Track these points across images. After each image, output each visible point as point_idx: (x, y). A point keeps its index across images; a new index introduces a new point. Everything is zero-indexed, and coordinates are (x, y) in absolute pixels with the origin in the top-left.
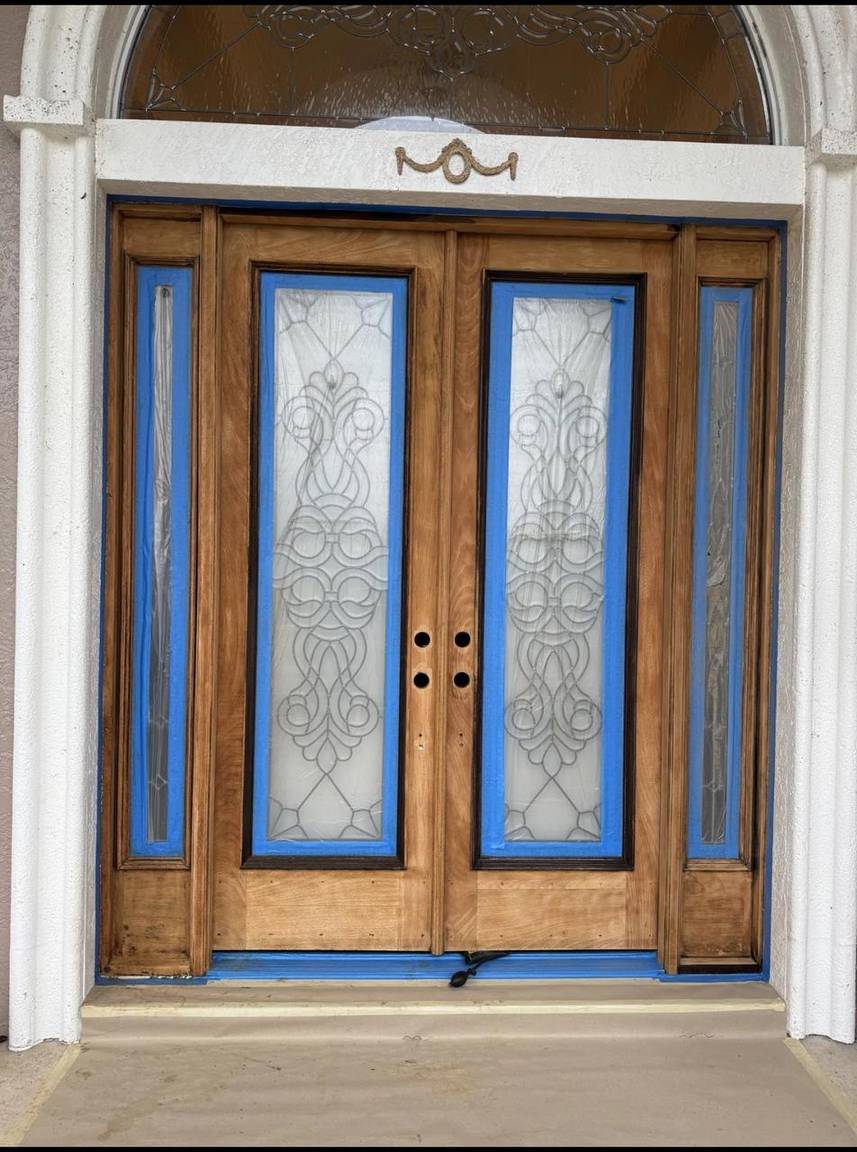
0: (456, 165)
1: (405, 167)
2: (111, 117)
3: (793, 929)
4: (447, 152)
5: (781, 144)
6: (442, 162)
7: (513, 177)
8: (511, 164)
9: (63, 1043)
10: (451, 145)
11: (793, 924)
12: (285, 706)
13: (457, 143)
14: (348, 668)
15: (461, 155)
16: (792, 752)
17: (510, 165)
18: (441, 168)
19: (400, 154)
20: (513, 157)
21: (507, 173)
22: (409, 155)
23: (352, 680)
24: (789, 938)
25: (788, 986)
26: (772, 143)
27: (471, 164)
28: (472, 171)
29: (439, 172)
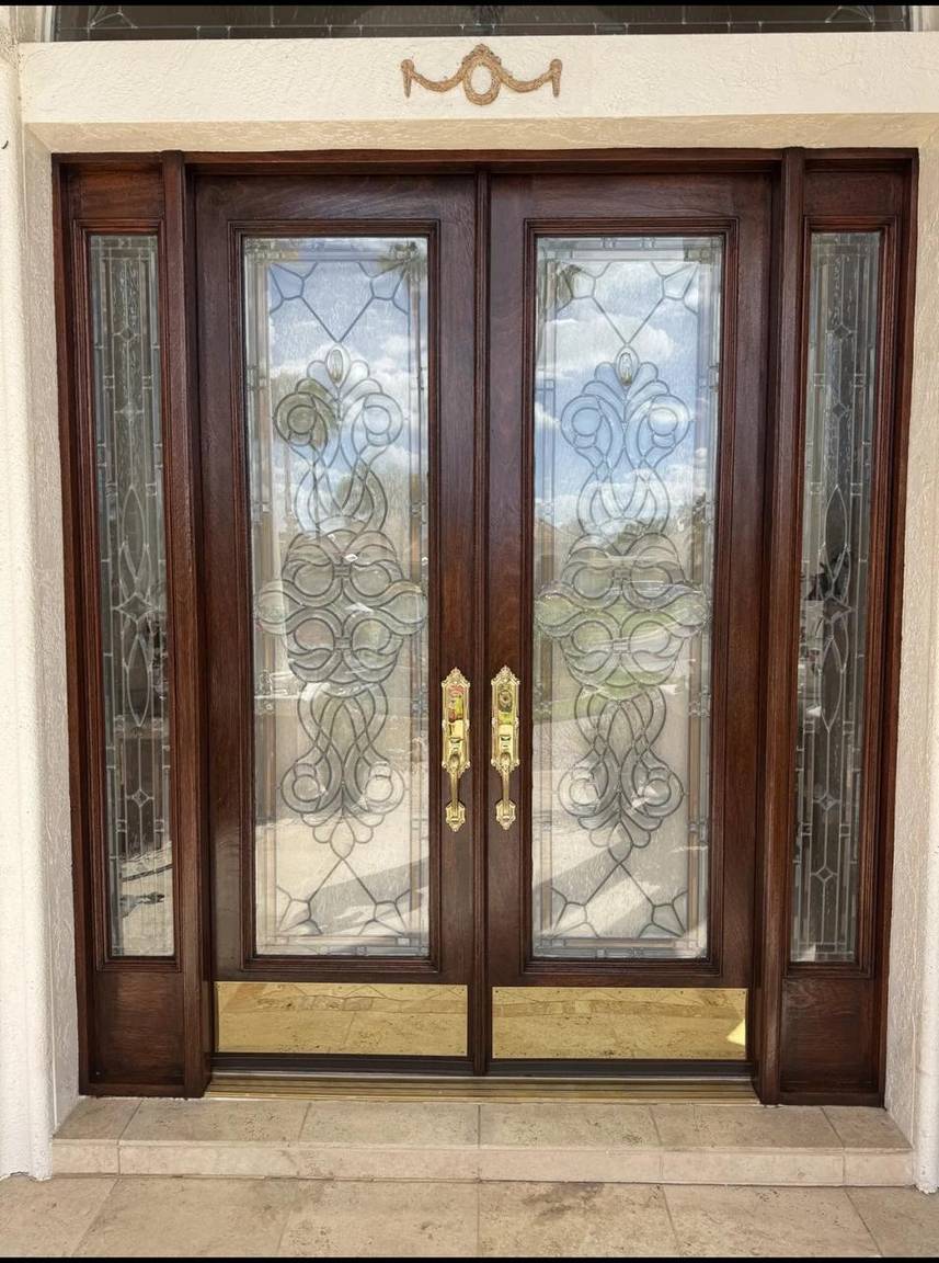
0: (481, 79)
1: (415, 86)
2: (43, 40)
3: (923, 1059)
4: (468, 62)
5: (921, 30)
6: (462, 77)
7: (556, 93)
8: (554, 73)
9: (33, 1179)
10: (473, 54)
11: (923, 1052)
12: (290, 777)
13: (482, 50)
14: (366, 731)
15: (488, 66)
16: (925, 839)
17: (552, 78)
18: (461, 84)
19: (408, 68)
20: (556, 65)
21: (548, 88)
22: (418, 70)
23: (370, 743)
24: (918, 1070)
25: (916, 1127)
26: (909, 29)
27: (501, 77)
28: (503, 87)
29: (458, 92)
